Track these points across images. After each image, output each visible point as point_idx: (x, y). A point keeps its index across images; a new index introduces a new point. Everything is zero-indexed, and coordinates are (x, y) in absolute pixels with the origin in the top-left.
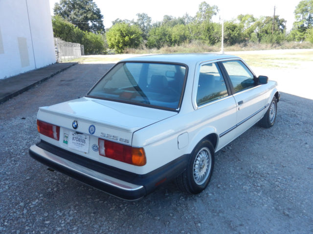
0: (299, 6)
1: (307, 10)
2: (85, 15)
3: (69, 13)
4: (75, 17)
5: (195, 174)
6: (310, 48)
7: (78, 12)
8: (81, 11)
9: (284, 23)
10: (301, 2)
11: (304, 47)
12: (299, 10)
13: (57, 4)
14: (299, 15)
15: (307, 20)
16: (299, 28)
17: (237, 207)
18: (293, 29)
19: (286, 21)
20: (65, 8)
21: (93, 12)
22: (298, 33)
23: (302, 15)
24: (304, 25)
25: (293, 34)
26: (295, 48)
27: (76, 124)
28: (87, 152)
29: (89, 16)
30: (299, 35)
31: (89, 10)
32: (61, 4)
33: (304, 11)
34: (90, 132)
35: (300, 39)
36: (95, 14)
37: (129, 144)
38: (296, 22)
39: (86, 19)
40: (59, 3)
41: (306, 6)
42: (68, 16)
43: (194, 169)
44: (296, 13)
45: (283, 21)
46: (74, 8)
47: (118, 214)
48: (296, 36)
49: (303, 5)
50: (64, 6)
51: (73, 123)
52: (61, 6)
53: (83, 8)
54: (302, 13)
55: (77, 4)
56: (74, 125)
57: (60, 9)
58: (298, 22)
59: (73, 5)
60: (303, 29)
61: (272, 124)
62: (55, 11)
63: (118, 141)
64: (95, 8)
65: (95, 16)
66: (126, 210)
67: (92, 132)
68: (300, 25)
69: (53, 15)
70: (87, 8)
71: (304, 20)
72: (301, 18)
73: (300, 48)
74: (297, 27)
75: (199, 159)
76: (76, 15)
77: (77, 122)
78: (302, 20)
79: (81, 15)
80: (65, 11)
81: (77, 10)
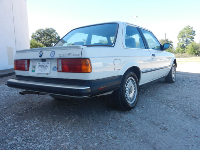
0: (180, 34)
1: (184, 36)
2: (51, 39)
3: (41, 39)
4: (44, 41)
5: (127, 98)
6: (189, 57)
7: (46, 38)
8: (48, 37)
9: (172, 43)
10: (181, 31)
11: (185, 57)
12: (180, 36)
13: (33, 33)
14: (180, 38)
15: (186, 42)
16: (181, 46)
17: (158, 115)
18: (177, 47)
19: (173, 42)
20: (38, 36)
21: (55, 38)
22: (180, 49)
23: (182, 39)
24: (184, 44)
25: (178, 50)
26: (180, 57)
27: (41, 53)
28: (49, 73)
29: (53, 40)
30: (181, 51)
31: (53, 37)
32: (36, 34)
33: (183, 36)
34: (51, 56)
35: (182, 53)
36: (56, 39)
37: (80, 56)
38: (179, 43)
39: (51, 42)
40: (35, 33)
41: (184, 33)
42: (40, 40)
43: (126, 94)
44: (178, 37)
45: (171, 42)
46: (44, 36)
47: (71, 121)
48: (180, 51)
49: (182, 33)
50: (38, 35)
51: (40, 53)
52: (36, 35)
53: (49, 36)
54: (182, 37)
55: (46, 34)
56: (40, 55)
57: (35, 36)
58: (180, 43)
59: (43, 34)
60: (183, 47)
61: (174, 81)
62: (32, 37)
63: (72, 57)
64: (57, 36)
65: (56, 40)
66: (76, 119)
67: (52, 56)
68: (181, 44)
69: (31, 40)
70: (52, 36)
71: (183, 41)
72: (182, 40)
73: (183, 57)
74: (180, 45)
75: (127, 86)
76: (45, 40)
77: (42, 52)
78: (182, 41)
79: (48, 39)
80: (38, 38)
81: (46, 37)
